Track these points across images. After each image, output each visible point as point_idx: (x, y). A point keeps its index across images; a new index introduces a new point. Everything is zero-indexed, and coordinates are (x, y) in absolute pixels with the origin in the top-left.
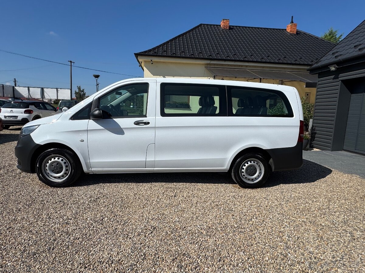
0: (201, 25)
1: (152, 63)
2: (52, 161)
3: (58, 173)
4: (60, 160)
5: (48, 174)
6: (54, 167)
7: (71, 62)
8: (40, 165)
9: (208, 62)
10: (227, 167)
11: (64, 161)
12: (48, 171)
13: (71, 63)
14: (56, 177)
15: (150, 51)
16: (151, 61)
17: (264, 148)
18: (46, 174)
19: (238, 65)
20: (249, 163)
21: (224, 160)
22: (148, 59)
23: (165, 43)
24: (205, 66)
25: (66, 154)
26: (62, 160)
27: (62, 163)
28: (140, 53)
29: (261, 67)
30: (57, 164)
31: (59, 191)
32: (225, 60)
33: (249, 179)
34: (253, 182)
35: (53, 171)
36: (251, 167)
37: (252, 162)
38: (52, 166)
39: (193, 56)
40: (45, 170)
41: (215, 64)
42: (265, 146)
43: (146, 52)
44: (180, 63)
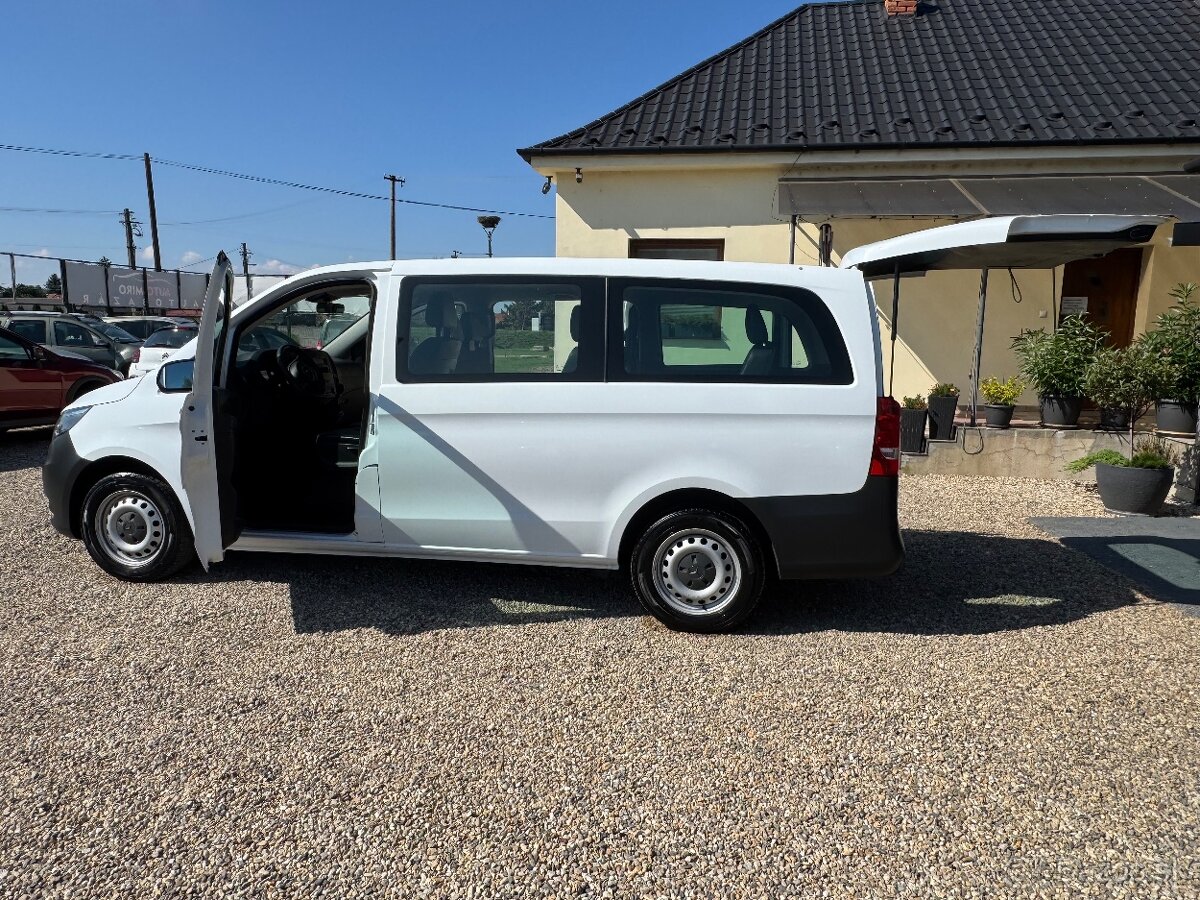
0: (803, 9)
1: (579, 180)
2: (118, 507)
3: (134, 541)
4: (137, 506)
5: (109, 543)
6: (125, 525)
7: (393, 179)
8: (91, 517)
9: (789, 159)
10: (608, 554)
11: (149, 508)
12: (111, 536)
13: (394, 184)
14: (130, 554)
15: (577, 134)
16: (579, 170)
17: (734, 495)
18: (108, 544)
19: (916, 162)
20: (686, 544)
21: (596, 528)
22: (569, 165)
23: (640, 99)
24: (781, 177)
25: (152, 489)
26: (144, 506)
27: (144, 512)
28: (538, 146)
29: (1018, 163)
30: (133, 516)
31: (130, 590)
32: (857, 148)
33: (689, 601)
34: (702, 612)
35: (122, 536)
36: (693, 557)
37: (698, 541)
38: (121, 521)
39: (730, 142)
40: (105, 533)
41: (818, 167)
42: (740, 484)
43: (558, 141)
44: (682, 172)
